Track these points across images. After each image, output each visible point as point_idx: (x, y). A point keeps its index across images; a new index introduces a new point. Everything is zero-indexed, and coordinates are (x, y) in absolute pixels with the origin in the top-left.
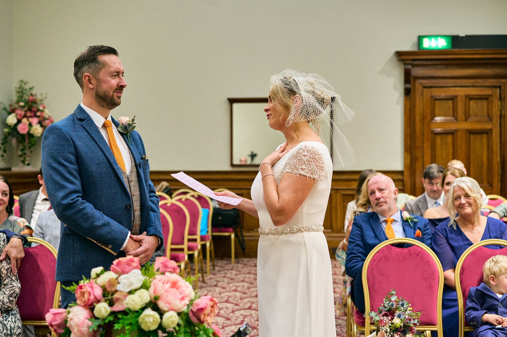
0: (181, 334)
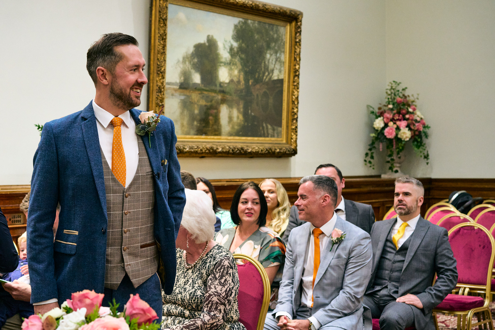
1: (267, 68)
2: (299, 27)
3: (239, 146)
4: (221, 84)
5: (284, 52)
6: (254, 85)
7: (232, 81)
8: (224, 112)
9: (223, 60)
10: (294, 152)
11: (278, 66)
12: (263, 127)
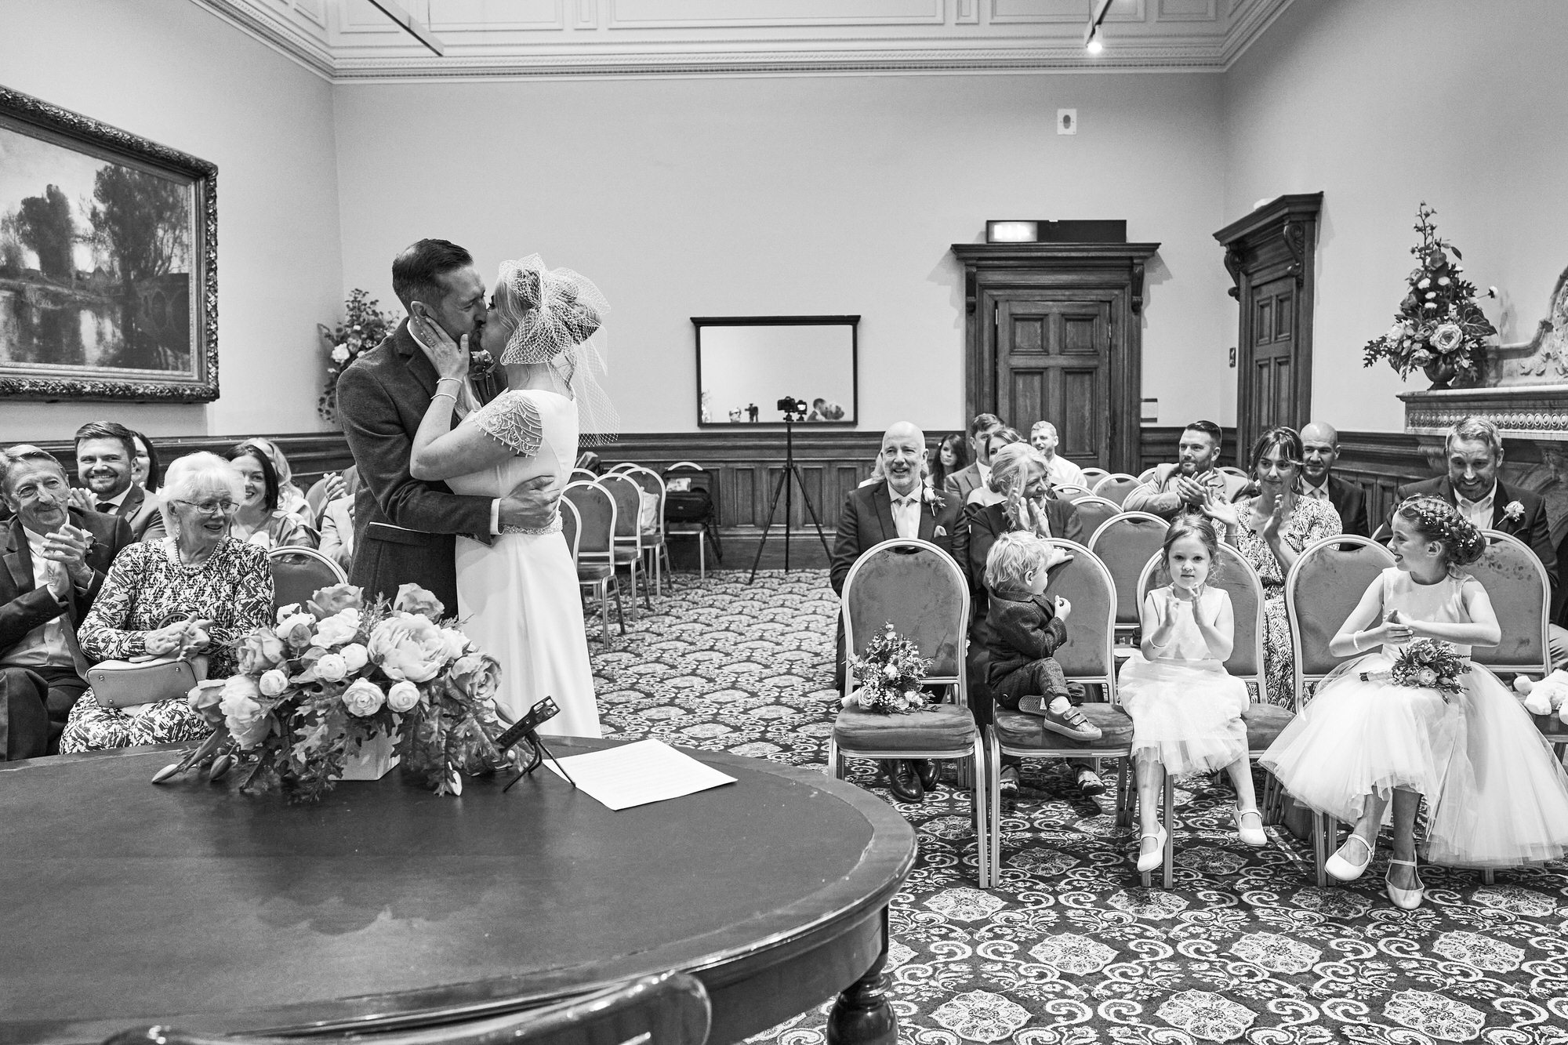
0: (434, 719)
1: (159, 253)
2: (213, 189)
3: (121, 383)
4: (79, 275)
5: (187, 228)
6: (139, 281)
7: (98, 270)
8: (88, 323)
9: (80, 232)
10: (215, 395)
11: (177, 251)
12: (159, 353)
